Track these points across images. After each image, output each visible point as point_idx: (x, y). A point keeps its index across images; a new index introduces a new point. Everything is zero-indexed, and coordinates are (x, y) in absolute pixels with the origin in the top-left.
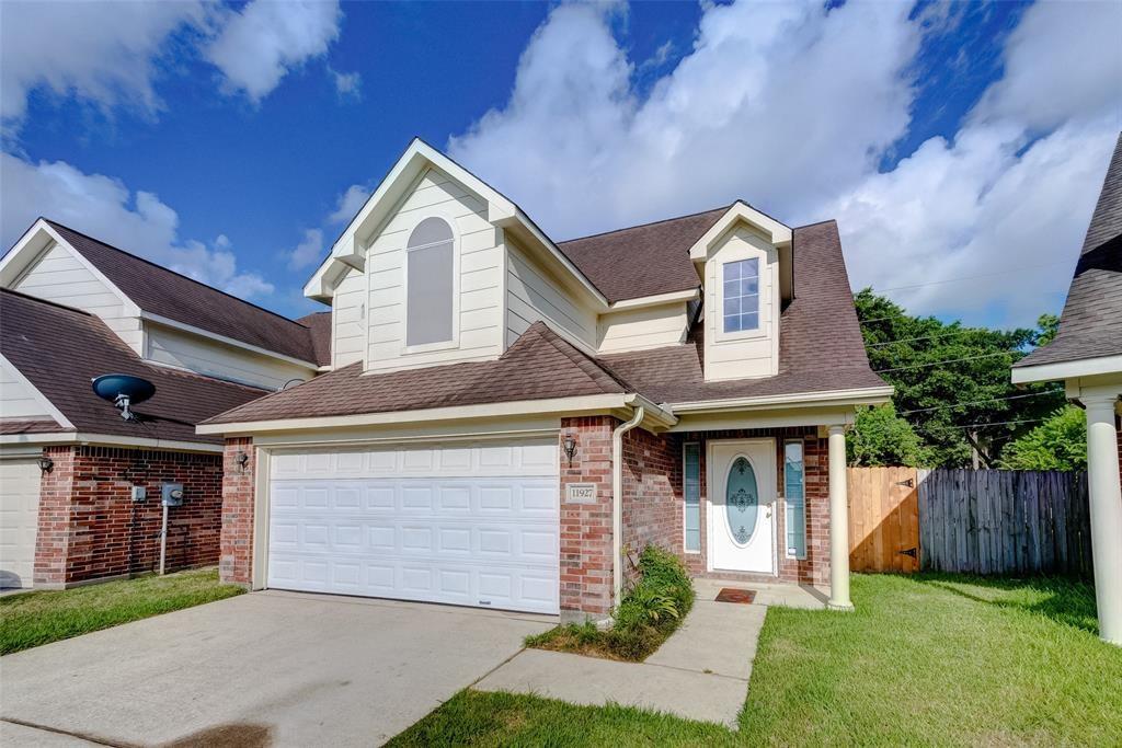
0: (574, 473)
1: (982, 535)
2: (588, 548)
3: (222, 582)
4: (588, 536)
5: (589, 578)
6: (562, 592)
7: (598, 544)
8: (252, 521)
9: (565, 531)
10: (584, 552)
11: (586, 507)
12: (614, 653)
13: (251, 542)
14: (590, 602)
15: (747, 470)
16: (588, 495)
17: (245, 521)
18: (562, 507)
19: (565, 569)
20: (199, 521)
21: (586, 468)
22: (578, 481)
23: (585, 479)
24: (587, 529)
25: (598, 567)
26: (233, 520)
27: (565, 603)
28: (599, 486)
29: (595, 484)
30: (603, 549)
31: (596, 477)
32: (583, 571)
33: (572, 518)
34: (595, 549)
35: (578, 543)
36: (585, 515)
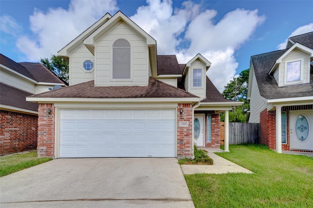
0: (182, 119)
1: (236, 136)
2: (186, 139)
3: (39, 157)
4: (186, 135)
5: (186, 147)
6: (178, 151)
7: (189, 137)
8: (54, 134)
9: (179, 134)
10: (185, 140)
11: (185, 128)
12: (206, 163)
13: (54, 142)
14: (187, 152)
15: (197, 121)
16: (185, 125)
17: (51, 134)
18: (178, 128)
19: (179, 144)
20: (3, 137)
21: (185, 117)
22: (183, 121)
23: (185, 120)
24: (185, 134)
25: (189, 143)
26: (45, 134)
27: (179, 154)
28: (189, 122)
29: (188, 122)
30: (190, 139)
31: (188, 120)
32: (185, 145)
33: (181, 131)
34: (188, 139)
35: (183, 137)
36: (185, 130)
